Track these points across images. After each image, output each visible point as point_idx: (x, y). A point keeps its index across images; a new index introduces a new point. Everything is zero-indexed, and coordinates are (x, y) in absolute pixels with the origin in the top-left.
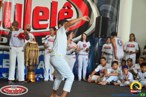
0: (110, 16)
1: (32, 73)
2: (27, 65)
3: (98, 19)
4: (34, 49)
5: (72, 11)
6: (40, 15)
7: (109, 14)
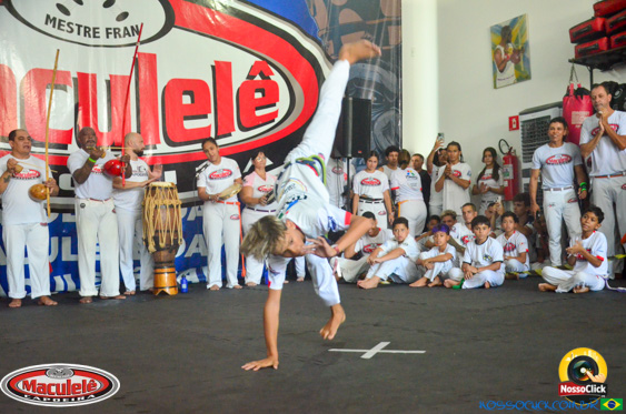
0: (375, 95)
1: (166, 270)
2: (152, 247)
4: (167, 202)
5: (275, 85)
6: (184, 102)
7: (372, 90)
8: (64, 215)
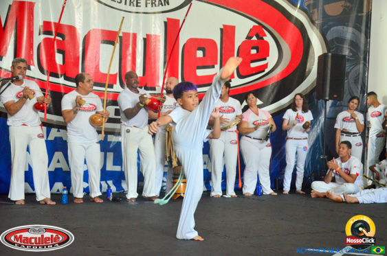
0: (351, 51)
3: (323, 59)
7: (347, 46)
8: (109, 136)
